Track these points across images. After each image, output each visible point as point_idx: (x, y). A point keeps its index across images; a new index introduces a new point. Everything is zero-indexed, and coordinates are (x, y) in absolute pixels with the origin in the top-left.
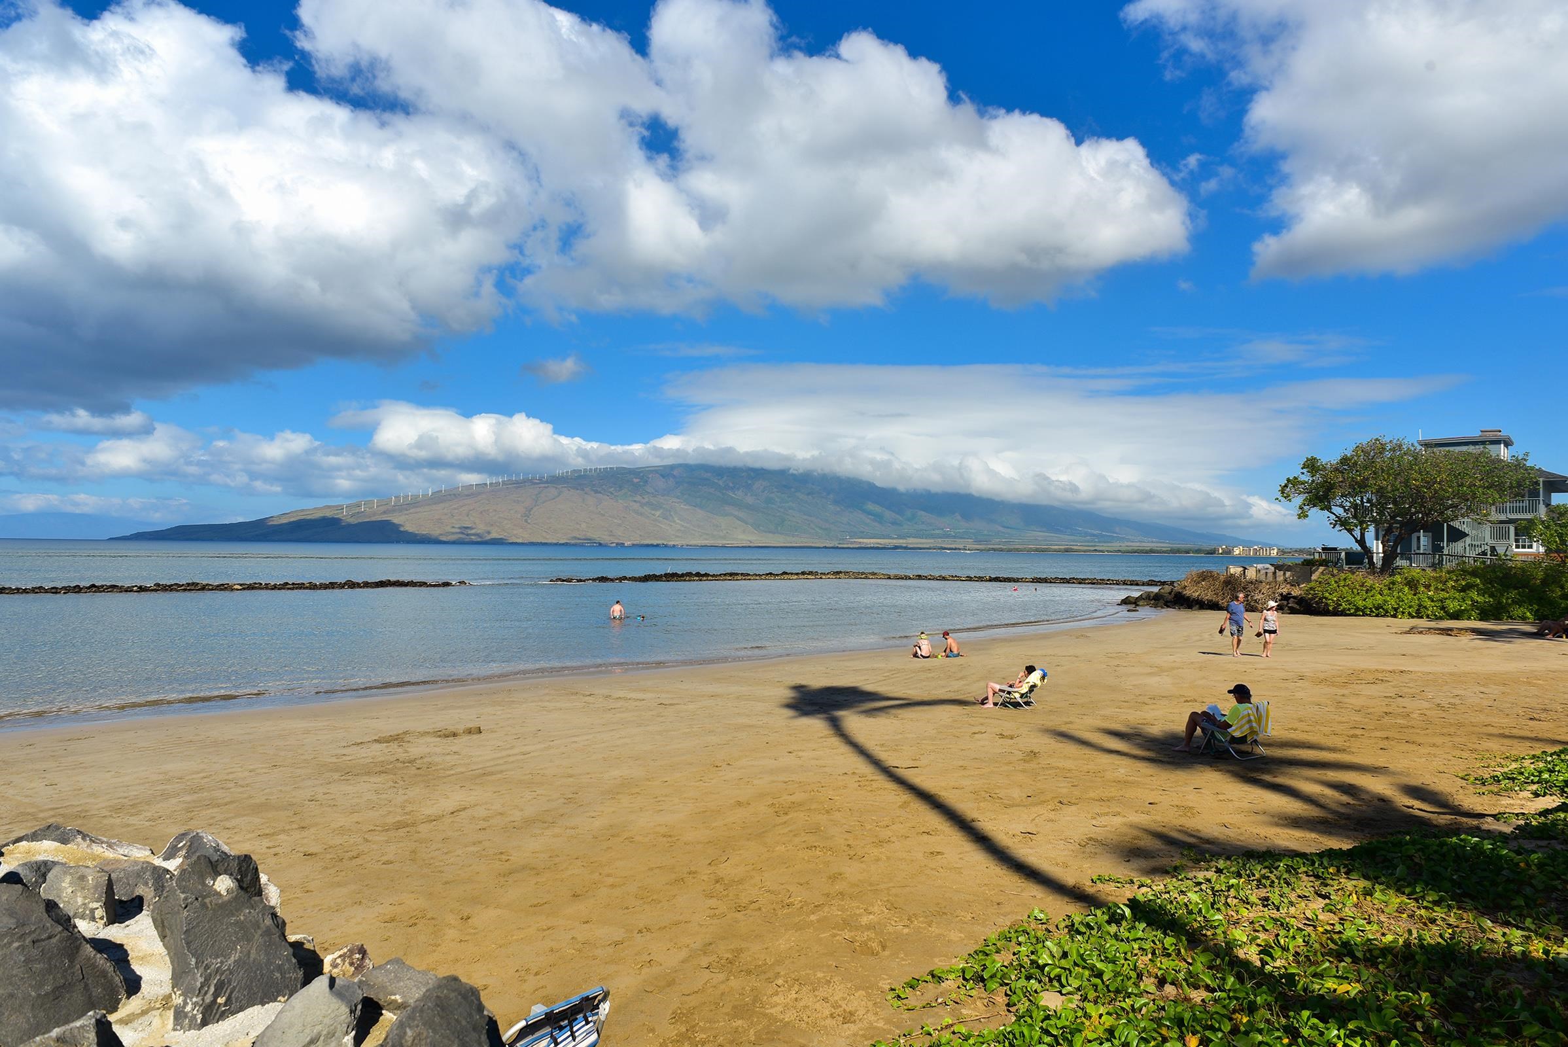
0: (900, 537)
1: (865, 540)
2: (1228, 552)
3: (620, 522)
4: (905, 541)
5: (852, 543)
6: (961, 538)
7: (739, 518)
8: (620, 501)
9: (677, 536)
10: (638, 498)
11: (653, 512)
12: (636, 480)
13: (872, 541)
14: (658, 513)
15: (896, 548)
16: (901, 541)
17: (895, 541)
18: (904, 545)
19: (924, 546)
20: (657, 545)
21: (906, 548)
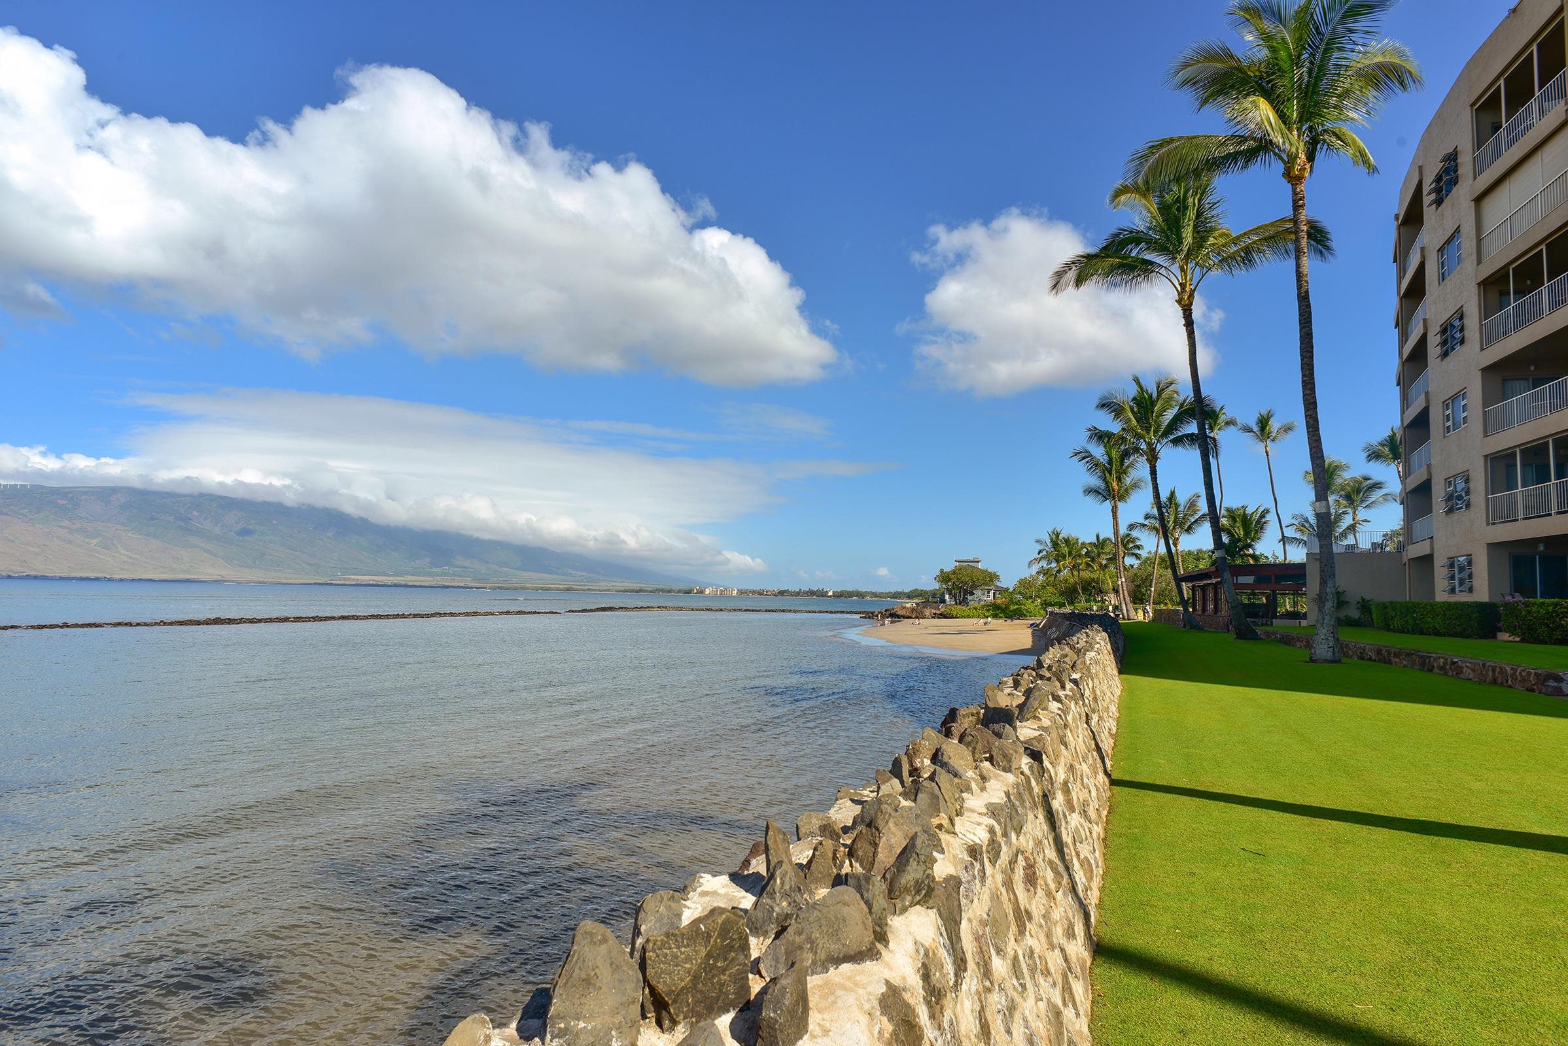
0: (397, 574)
1: (360, 577)
2: (701, 592)
3: (38, 550)
4: (402, 579)
5: (344, 579)
6: (460, 576)
7: (207, 551)
8: (38, 526)
9: (122, 569)
10: (66, 523)
11: (87, 540)
12: (61, 502)
13: (367, 578)
14: (95, 541)
15: (396, 585)
16: (399, 578)
17: (391, 578)
18: (403, 583)
19: (423, 584)
20: (97, 579)
21: (406, 586)
